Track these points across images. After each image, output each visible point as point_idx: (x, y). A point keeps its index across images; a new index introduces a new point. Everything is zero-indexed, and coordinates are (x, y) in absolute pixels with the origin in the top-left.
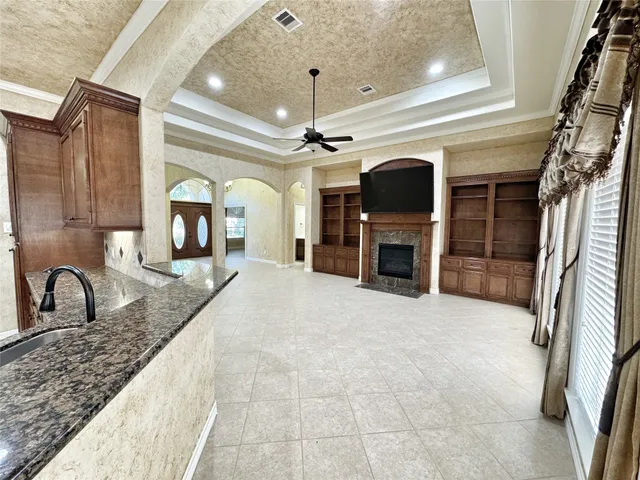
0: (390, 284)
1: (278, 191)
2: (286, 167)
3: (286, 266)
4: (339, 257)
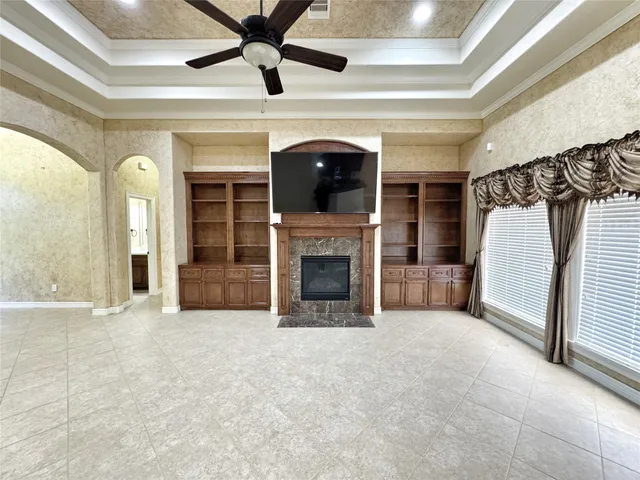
0: (321, 310)
1: (90, 168)
2: (106, 125)
3: (117, 309)
4: (233, 282)
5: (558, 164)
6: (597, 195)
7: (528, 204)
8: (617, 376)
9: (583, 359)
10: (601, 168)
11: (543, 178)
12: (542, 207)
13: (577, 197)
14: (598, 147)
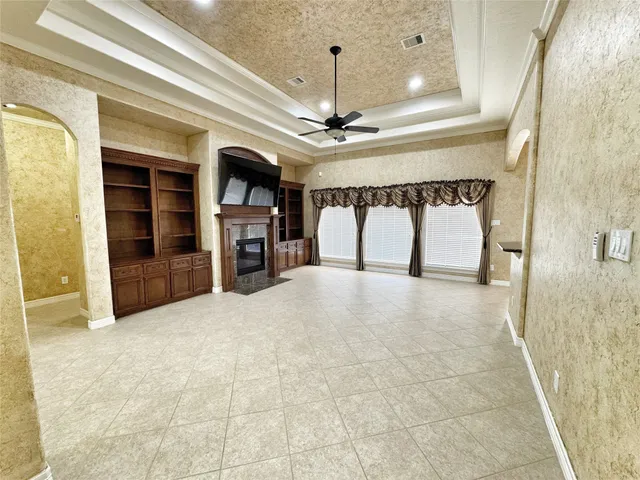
4: (177, 273)
5: (360, 191)
6: (373, 205)
7: (345, 206)
8: (379, 266)
9: (368, 265)
10: (374, 195)
11: (353, 196)
12: (352, 208)
13: (366, 204)
14: (374, 189)
